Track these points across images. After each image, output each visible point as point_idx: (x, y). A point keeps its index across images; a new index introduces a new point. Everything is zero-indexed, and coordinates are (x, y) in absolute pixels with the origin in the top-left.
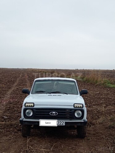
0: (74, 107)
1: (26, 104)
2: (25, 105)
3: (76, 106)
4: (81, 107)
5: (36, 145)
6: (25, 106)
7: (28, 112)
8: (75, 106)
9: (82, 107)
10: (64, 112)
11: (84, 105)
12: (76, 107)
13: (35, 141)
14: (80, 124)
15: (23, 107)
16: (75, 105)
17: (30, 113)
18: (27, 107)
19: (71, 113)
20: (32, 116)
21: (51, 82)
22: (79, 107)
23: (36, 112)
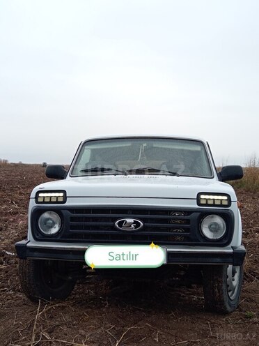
0: (199, 204)
1: (41, 195)
2: (37, 197)
3: (207, 200)
4: (221, 205)
5: (65, 329)
6: (37, 202)
7: (48, 219)
8: (203, 202)
9: (225, 203)
10: (166, 221)
11: (234, 197)
12: (207, 205)
13: (66, 318)
14: (218, 260)
15: (32, 204)
16: (202, 197)
17: (54, 223)
18: (44, 202)
19: (188, 221)
20: (58, 233)
21: (128, 144)
22: (218, 203)
23: (72, 219)
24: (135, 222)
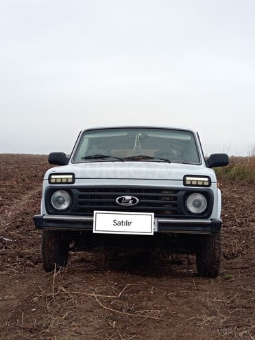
0: (185, 184)
1: (53, 177)
2: (50, 178)
3: (191, 181)
4: (203, 186)
5: (77, 286)
6: (50, 183)
7: (59, 197)
8: (188, 183)
9: (206, 184)
10: (157, 198)
11: (214, 179)
12: (191, 185)
13: (77, 279)
15: (46, 184)
16: (188, 178)
17: (64, 201)
18: (56, 183)
19: (176, 198)
20: (68, 208)
22: (200, 183)
23: (80, 196)
24: (132, 199)
